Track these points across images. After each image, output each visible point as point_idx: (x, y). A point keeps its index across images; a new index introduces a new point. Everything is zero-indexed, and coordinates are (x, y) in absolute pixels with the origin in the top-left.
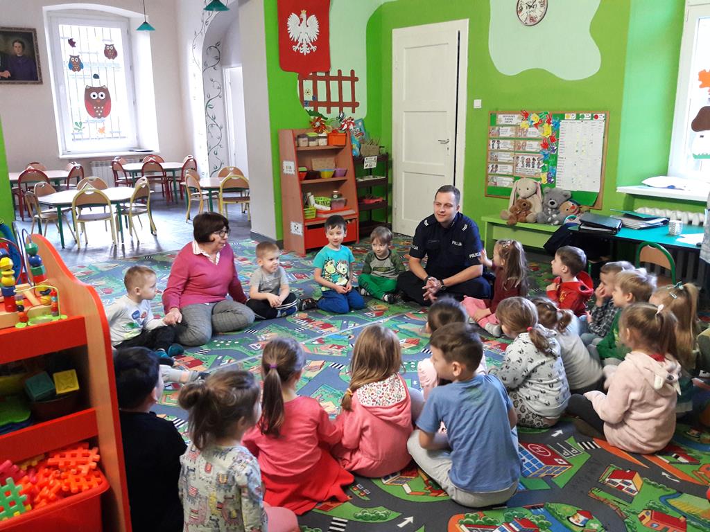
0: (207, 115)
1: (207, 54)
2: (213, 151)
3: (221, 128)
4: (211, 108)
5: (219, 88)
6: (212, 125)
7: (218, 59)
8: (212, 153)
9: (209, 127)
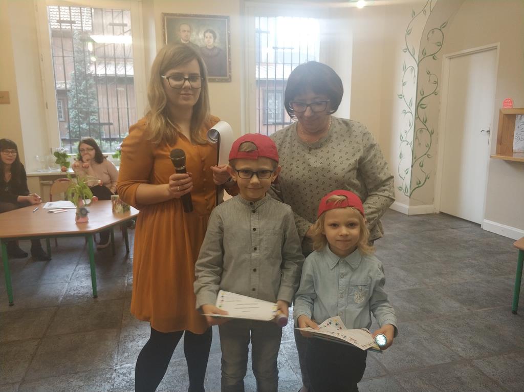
0: (417, 117)
1: (428, 39)
2: (418, 163)
3: (432, 133)
4: (424, 108)
5: (436, 83)
6: (421, 131)
7: (440, 45)
8: (417, 164)
9: (418, 132)
